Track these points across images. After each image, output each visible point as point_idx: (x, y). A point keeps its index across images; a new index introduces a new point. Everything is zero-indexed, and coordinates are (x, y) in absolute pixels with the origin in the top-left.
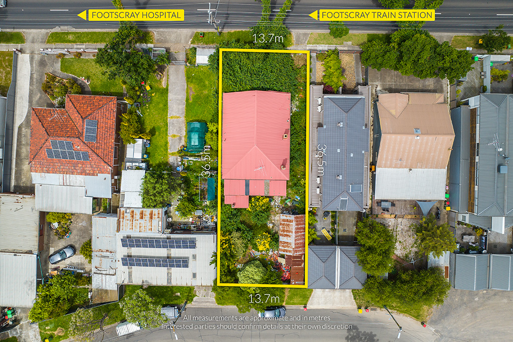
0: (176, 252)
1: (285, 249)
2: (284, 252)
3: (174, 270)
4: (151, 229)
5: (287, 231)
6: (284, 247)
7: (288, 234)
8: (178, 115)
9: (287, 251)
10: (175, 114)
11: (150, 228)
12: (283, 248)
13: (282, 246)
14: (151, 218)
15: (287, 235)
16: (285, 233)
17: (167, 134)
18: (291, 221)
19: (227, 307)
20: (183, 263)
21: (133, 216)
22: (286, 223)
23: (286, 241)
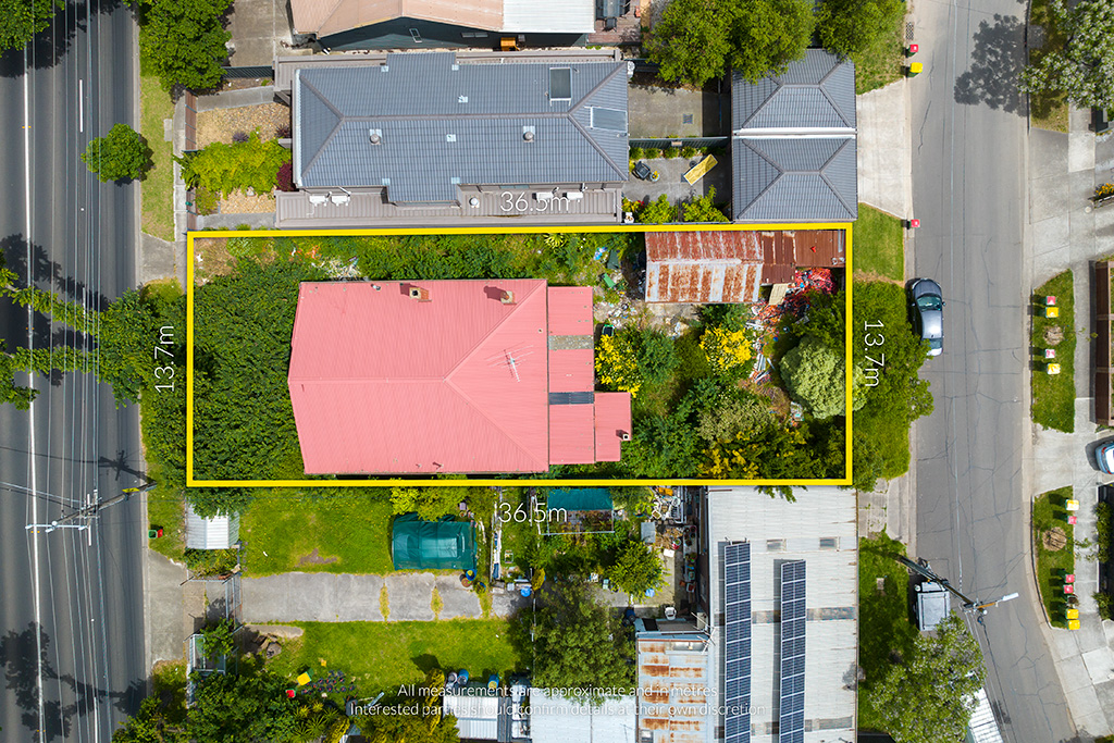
0: (762, 597)
1: (744, 284)
2: (752, 288)
3: (813, 601)
4: (696, 670)
5: (693, 281)
6: (739, 289)
7: (701, 279)
8: (379, 594)
9: (750, 283)
10: (376, 603)
11: (692, 673)
12: (742, 293)
13: (737, 293)
14: (664, 670)
15: (706, 281)
16: (699, 286)
17: (432, 624)
18: (664, 271)
19: (912, 445)
20: (791, 576)
21: (662, 722)
22: (670, 286)
23: (722, 282)
